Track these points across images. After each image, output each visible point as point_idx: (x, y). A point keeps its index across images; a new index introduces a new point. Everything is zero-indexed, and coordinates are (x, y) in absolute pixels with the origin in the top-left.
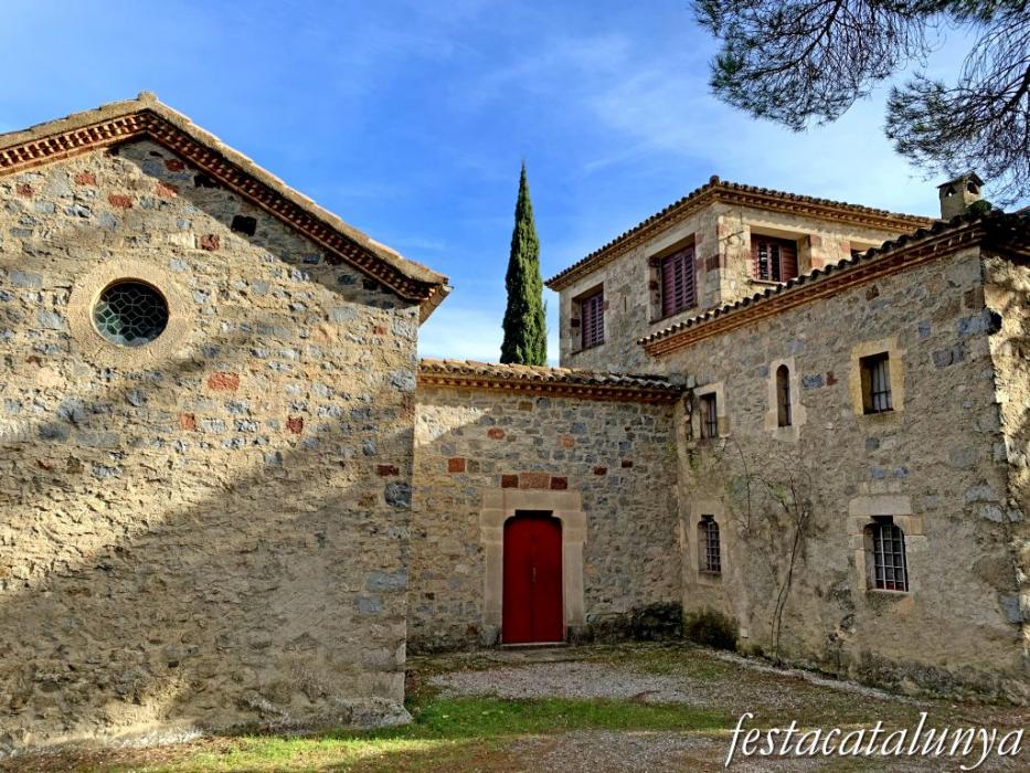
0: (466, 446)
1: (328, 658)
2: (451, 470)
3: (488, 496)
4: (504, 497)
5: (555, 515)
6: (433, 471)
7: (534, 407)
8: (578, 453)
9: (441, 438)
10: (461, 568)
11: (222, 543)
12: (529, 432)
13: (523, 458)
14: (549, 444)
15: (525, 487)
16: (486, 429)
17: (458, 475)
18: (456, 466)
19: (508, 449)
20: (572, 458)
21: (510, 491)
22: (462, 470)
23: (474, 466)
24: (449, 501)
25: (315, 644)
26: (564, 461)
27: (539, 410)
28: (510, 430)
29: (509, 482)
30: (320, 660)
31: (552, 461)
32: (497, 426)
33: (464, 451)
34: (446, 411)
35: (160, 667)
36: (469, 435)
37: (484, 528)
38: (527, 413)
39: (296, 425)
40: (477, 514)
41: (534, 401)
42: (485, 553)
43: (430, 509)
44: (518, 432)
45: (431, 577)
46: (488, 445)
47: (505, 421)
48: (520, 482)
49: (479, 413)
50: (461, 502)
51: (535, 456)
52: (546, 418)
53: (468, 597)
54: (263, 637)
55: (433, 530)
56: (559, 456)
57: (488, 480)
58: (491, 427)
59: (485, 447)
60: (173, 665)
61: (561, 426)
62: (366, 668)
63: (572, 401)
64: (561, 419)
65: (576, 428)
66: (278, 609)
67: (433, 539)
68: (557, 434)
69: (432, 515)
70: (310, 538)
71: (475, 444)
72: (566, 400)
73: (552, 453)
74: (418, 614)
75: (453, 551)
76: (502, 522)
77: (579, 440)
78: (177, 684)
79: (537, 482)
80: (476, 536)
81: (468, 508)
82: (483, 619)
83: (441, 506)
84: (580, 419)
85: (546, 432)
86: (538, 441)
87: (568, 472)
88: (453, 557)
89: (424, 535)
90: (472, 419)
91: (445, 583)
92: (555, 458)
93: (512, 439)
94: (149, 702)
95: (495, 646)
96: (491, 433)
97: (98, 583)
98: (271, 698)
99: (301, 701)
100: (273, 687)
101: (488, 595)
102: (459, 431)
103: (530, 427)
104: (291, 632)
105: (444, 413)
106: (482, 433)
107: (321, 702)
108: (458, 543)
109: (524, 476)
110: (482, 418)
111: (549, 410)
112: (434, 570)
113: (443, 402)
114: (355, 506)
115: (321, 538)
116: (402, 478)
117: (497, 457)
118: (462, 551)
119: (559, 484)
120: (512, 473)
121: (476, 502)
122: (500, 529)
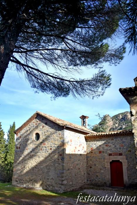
0: (102, 148)
1: (55, 182)
2: (99, 153)
3: (106, 158)
4: (109, 158)
5: (120, 161)
6: (96, 153)
7: (114, 139)
8: (124, 148)
9: (97, 147)
10: (102, 171)
11: (44, 165)
12: (113, 144)
13: (113, 150)
14: (118, 146)
15: (113, 156)
16: (105, 145)
17: (101, 154)
18: (100, 152)
19: (109, 148)
20: (123, 149)
21: (111, 157)
22: (101, 153)
23: (103, 152)
24: (99, 159)
25: (53, 179)
26: (121, 150)
27: (115, 140)
28: (110, 144)
29: (110, 155)
30: (54, 182)
31: (119, 150)
32: (107, 144)
33: (101, 149)
34: (98, 142)
35: (39, 180)
36: (102, 146)
37: (106, 164)
38: (113, 141)
39: (51, 149)
40: (104, 161)
41: (114, 138)
42: (106, 168)
43: (96, 160)
44: (111, 145)
45: (97, 172)
46: (106, 148)
47: (109, 143)
48: (112, 155)
49: (104, 142)
50: (101, 159)
51: (115, 149)
52: (117, 141)
53: (104, 177)
54: (48, 178)
55: (97, 164)
56: (120, 149)
57: (106, 155)
58: (106, 144)
59: (105, 148)
60: (40, 180)
61: (120, 142)
62: (59, 184)
63: (122, 137)
64: (120, 141)
65: (123, 142)
66: (50, 174)
67: (97, 166)
68: (119, 144)
69: (97, 161)
70: (53, 164)
71: (103, 148)
72: (121, 137)
73: (118, 148)
74: (95, 179)
75: (100, 168)
76: (109, 162)
77: (124, 145)
78: (41, 182)
79: (116, 154)
80: (105, 165)
81: (103, 160)
82: (107, 181)
83: (98, 160)
84: (124, 140)
85: (117, 144)
86: (115, 146)
87: (122, 152)
88: (101, 169)
89: (96, 165)
90: (102, 143)
91: (100, 174)
92: (119, 149)
93: (110, 146)
94: (38, 184)
95: (109, 187)
96: (106, 145)
97: (35, 169)
98: (49, 186)
99: (51, 187)
100: (49, 184)
101: (107, 177)
102: (100, 146)
103: (114, 143)
104: (51, 177)
105: (97, 143)
106: (104, 146)
107: (53, 188)
108: (101, 167)
109: (113, 153)
110: (104, 143)
111: (117, 139)
112: (97, 171)
113: (97, 141)
114: (57, 160)
115: (54, 165)
116: (62, 156)
117: (107, 150)
118: (102, 168)
119: (121, 154)
120: (111, 153)
121: (104, 159)
122: (109, 164)
